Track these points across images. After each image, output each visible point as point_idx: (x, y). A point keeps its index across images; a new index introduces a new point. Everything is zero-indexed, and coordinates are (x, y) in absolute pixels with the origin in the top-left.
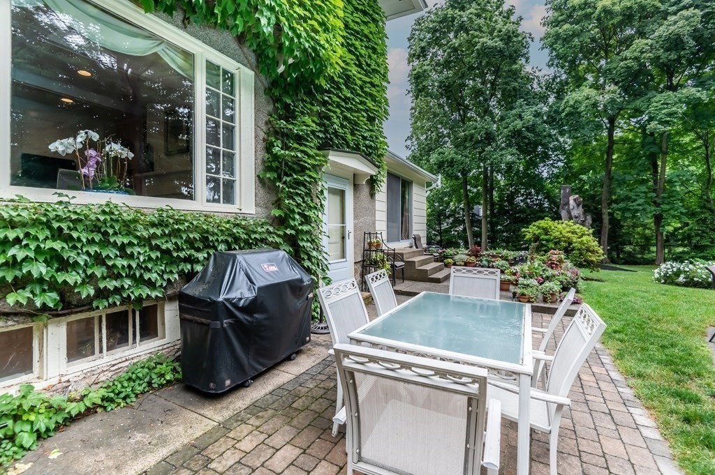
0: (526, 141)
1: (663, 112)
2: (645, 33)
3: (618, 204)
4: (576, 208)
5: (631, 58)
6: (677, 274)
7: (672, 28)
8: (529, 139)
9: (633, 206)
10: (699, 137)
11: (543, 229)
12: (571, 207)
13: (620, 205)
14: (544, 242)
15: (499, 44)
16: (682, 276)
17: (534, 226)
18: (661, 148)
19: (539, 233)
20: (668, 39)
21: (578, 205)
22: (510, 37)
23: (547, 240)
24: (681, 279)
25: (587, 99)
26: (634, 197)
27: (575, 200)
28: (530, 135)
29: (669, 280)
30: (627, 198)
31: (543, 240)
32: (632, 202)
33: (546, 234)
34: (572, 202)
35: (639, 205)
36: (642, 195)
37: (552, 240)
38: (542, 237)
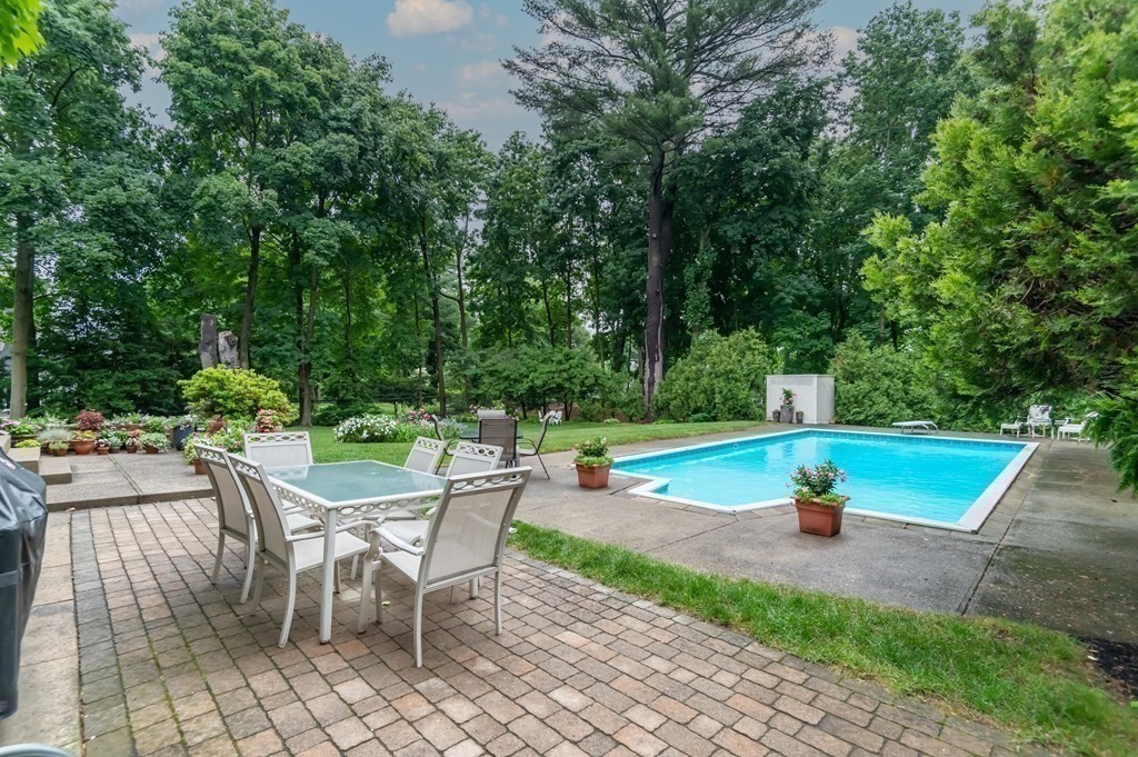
0: (132, 228)
1: (322, 241)
2: (303, 136)
3: (260, 346)
4: (228, 350)
5: (290, 162)
6: (360, 431)
7: (334, 148)
8: (135, 225)
9: (281, 350)
10: (339, 275)
11: (217, 380)
12: (221, 348)
13: (264, 348)
14: (220, 400)
15: (88, 37)
16: (365, 431)
17: (201, 375)
18: (310, 281)
19: (212, 387)
20: (329, 157)
21: (231, 347)
22: (107, 34)
23: (225, 398)
24: (365, 435)
25: (238, 195)
26: (281, 339)
27: (227, 338)
28: (140, 220)
29: (350, 438)
30: (273, 340)
31: (218, 397)
32: (279, 346)
33: (222, 389)
34: (222, 341)
35: (288, 350)
36: (289, 337)
37: (231, 397)
38: (216, 393)
